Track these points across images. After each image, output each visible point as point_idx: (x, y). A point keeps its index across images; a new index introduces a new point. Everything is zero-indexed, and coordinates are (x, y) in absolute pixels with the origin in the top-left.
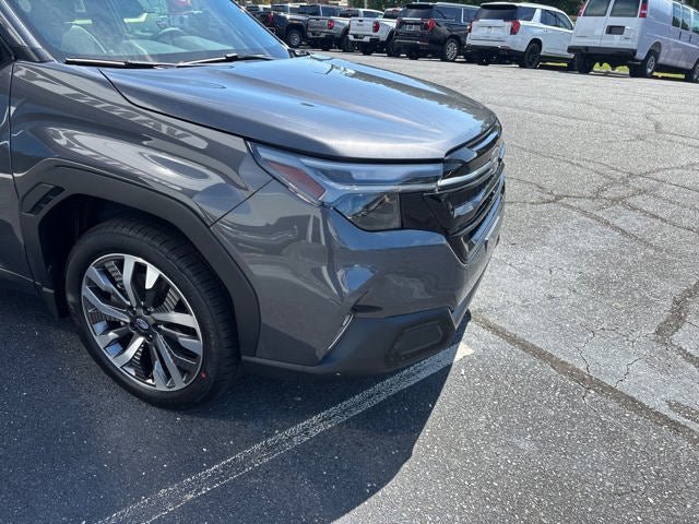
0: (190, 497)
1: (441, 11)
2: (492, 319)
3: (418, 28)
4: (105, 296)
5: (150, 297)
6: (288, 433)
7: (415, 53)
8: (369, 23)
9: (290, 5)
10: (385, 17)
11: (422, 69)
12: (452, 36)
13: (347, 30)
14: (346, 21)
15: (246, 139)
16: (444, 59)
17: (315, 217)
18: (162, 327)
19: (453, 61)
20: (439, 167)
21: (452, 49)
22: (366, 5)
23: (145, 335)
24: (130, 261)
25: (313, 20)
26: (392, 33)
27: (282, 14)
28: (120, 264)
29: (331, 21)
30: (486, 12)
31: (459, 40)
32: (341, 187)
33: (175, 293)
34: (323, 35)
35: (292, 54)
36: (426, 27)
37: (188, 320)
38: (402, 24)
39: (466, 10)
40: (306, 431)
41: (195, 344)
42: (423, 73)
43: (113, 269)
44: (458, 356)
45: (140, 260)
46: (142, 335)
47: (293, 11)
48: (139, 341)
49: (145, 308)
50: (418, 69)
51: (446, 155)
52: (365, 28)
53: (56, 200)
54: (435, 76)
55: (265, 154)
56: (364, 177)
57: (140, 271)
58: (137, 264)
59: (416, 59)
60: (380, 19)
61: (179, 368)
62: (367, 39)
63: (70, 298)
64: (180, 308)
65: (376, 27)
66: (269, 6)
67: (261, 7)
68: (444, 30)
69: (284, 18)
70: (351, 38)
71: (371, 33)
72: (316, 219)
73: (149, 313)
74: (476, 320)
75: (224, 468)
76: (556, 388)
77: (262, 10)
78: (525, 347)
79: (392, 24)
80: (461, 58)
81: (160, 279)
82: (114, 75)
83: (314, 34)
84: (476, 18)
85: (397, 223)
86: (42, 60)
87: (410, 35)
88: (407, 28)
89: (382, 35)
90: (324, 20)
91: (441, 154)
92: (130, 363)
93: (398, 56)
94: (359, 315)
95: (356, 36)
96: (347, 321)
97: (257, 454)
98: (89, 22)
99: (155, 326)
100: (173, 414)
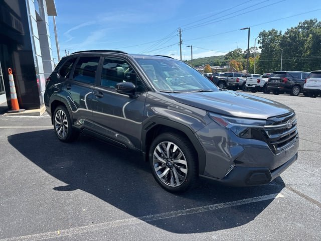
0: (180, 215)
1: (290, 75)
2: (295, 188)
3: (279, 82)
4: (159, 154)
5: (174, 154)
6: (211, 206)
7: (277, 92)
8: (255, 80)
9: (220, 73)
10: (263, 77)
11: (279, 99)
12: (296, 85)
13: (245, 82)
14: (245, 79)
15: (206, 110)
16: (292, 94)
17: (224, 138)
18: (175, 165)
19: (297, 96)
20: (265, 122)
21: (296, 90)
22: (255, 72)
23: (170, 168)
24: (170, 144)
25: (230, 79)
26: (266, 83)
27: (217, 77)
28: (166, 145)
29: (238, 79)
30: (314, 75)
31: (300, 87)
32: (232, 124)
33: (181, 154)
34: (234, 85)
35: (220, 90)
36: (283, 81)
37: (184, 162)
38: (271, 80)
39: (304, 74)
40: (217, 207)
41: (185, 171)
42: (279, 100)
43: (164, 146)
44: (278, 196)
45: (172, 143)
46: (169, 167)
47: (221, 75)
48: (168, 169)
49: (171, 159)
50: (277, 98)
51: (268, 118)
52: (253, 81)
53: (153, 126)
54: (286, 102)
55: (211, 114)
56: (240, 122)
57: (172, 147)
58: (171, 145)
59: (278, 94)
60: (261, 78)
61: (179, 179)
62: (254, 86)
63: (150, 155)
64: (182, 158)
65: (259, 81)
66: (212, 74)
67: (208, 74)
68: (292, 82)
69: (217, 78)
70: (247, 86)
71: (256, 84)
72: (225, 139)
73: (172, 160)
74: (287, 188)
75: (190, 210)
76: (317, 212)
77: (208, 75)
78: (307, 198)
79: (266, 80)
80: (302, 94)
81: (178, 149)
82: (173, 95)
83: (230, 84)
84: (309, 77)
85: (250, 136)
86: (154, 91)
87: (275, 84)
88: (273, 82)
89: (261, 84)
90: (235, 79)
91: (266, 118)
92: (164, 177)
93: (269, 93)
94: (237, 165)
95: (249, 85)
96: (233, 166)
97: (201, 209)
98: (157, 81)
99: (173, 164)
100: (174, 195)
